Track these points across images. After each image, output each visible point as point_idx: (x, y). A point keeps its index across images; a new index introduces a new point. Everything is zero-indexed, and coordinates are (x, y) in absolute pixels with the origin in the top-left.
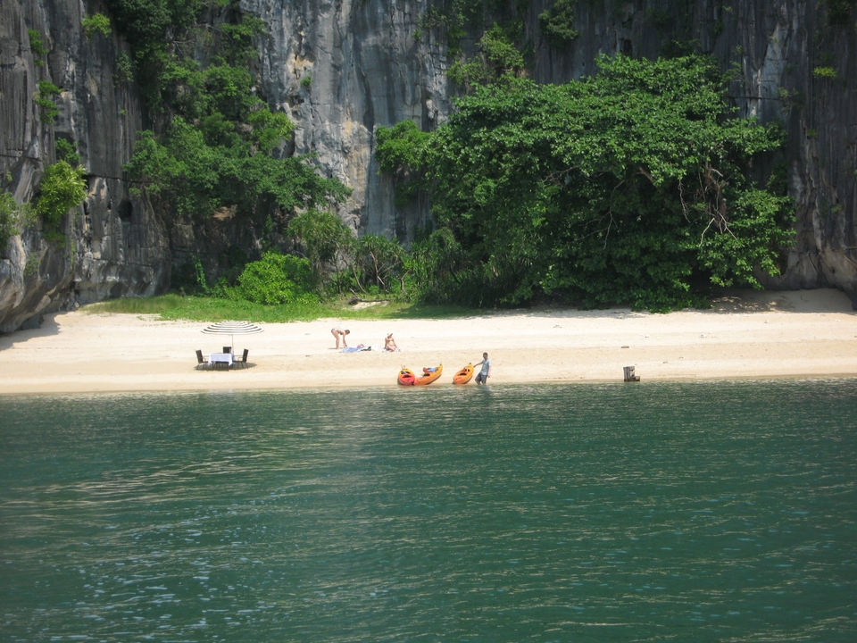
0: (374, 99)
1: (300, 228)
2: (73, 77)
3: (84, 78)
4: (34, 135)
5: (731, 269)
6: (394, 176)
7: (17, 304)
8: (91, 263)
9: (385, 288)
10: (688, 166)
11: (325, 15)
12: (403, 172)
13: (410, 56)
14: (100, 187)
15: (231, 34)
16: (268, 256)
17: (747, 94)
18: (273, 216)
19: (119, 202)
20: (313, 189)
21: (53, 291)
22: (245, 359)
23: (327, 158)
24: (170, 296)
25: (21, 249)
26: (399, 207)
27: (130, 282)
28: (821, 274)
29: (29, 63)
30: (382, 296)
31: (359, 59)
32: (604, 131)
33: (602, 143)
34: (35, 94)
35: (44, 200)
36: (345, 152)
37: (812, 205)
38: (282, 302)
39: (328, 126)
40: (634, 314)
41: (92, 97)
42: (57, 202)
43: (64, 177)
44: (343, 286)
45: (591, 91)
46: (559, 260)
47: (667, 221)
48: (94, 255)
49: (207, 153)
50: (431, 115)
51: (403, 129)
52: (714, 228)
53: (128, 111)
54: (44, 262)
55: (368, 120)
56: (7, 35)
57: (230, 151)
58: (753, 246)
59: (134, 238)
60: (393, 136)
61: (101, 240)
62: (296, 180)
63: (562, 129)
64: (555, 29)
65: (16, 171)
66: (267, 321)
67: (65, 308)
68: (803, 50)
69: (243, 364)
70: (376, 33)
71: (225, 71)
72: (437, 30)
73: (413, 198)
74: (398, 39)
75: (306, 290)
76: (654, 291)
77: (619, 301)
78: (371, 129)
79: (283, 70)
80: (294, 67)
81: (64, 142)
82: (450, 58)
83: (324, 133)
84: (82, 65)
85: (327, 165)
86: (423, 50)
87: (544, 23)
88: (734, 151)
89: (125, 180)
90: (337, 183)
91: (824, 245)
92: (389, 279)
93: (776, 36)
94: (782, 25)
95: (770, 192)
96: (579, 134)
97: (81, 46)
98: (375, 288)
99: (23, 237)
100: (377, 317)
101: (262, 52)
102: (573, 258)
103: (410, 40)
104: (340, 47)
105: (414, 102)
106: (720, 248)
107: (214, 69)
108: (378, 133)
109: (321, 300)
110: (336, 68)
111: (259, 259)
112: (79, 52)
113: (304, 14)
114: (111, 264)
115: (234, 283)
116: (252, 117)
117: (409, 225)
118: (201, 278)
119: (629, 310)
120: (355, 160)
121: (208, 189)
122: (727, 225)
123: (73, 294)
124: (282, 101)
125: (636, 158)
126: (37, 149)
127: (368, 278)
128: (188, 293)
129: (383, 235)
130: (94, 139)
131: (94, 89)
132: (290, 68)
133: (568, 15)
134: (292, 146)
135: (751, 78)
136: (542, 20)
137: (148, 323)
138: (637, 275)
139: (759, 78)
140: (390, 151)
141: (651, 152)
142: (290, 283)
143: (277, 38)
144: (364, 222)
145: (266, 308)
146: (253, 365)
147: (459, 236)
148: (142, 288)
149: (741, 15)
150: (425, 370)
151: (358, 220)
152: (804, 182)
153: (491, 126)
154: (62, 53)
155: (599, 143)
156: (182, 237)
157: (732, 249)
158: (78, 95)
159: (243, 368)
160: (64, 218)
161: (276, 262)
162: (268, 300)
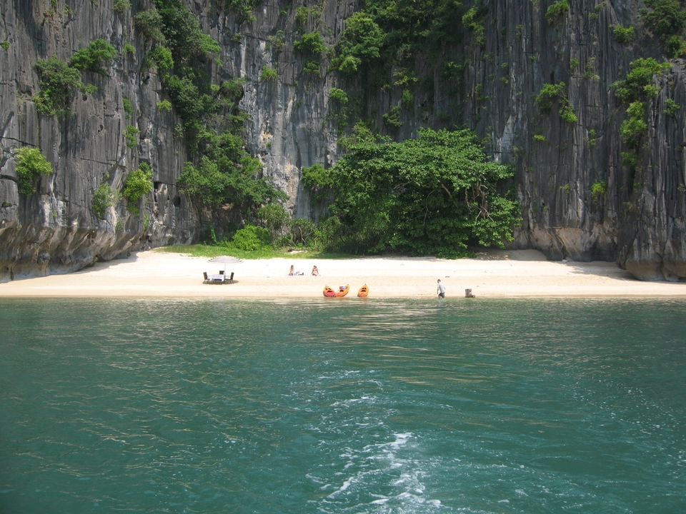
0: (301, 154)
1: (264, 213)
2: (151, 132)
3: (157, 132)
4: (123, 154)
5: (489, 237)
6: (310, 191)
7: (112, 245)
8: (157, 227)
9: (306, 244)
10: (471, 182)
11: (279, 113)
12: (314, 189)
13: (320, 134)
14: (164, 189)
15: (233, 120)
16: (248, 227)
17: (494, 150)
18: (251, 209)
19: (173, 197)
20: (271, 194)
21: (133, 239)
22: (232, 278)
23: (278, 181)
24: (199, 245)
25: (114, 215)
26: (312, 206)
27: (178, 237)
28: (529, 242)
29: (122, 116)
30: (304, 248)
31: (295, 134)
32: (427, 163)
33: (427, 169)
34: (124, 131)
35: (128, 189)
36: (287, 179)
37: (528, 206)
38: (254, 250)
39: (279, 166)
40: (438, 259)
41: (161, 142)
42: (135, 191)
43: (140, 178)
44: (284, 243)
45: (416, 145)
46: (399, 230)
47: (456, 212)
48: (158, 223)
49: (219, 175)
50: (329, 162)
51: (315, 168)
52: (481, 217)
53: (180, 152)
54: (127, 224)
55: (298, 164)
56: (110, 100)
57: (232, 175)
58: (501, 226)
59: (181, 216)
60: (310, 171)
61: (163, 216)
62: (263, 190)
63: (404, 162)
64: (391, 121)
65: (112, 172)
66: (246, 258)
67: (143, 249)
68: (525, 128)
69: (230, 281)
70: (304, 122)
71: (230, 137)
72: (333, 121)
73: (319, 201)
74: (314, 125)
75: (268, 244)
76: (448, 248)
77: (429, 253)
78: (299, 168)
79: (258, 138)
80: (263, 138)
81: (145, 164)
82: (339, 135)
83: (277, 170)
84: (156, 126)
85: (278, 185)
86: (326, 131)
87: (385, 119)
88: (491, 177)
89: (177, 186)
90: (283, 193)
91: (534, 227)
92: (308, 240)
93: (510, 121)
94: (513, 116)
95: (508, 199)
96: (414, 164)
97: (156, 116)
98: (300, 244)
99: (116, 209)
100: (303, 258)
101: (248, 130)
102: (406, 230)
103: (320, 126)
104: (286, 129)
105: (321, 156)
106: (484, 227)
107: (224, 135)
108: (303, 170)
109: (274, 249)
110: (284, 139)
111: (243, 228)
112: (155, 119)
113: (269, 112)
114: (168, 228)
115: (231, 239)
116: (242, 160)
117: (317, 215)
118: (214, 236)
119: (435, 258)
120: (291, 183)
121: (219, 192)
122: (488, 214)
123: (147, 242)
124: (257, 154)
125: (445, 177)
126: (124, 161)
127: (297, 239)
128: (208, 244)
129: (304, 219)
130: (161, 163)
131: (162, 138)
132: (261, 138)
133: (397, 115)
134: (261, 175)
135: (496, 143)
136: (384, 118)
137: (184, 257)
138: (439, 239)
139: (501, 143)
140: (309, 178)
141: (453, 174)
142: (258, 240)
143: (255, 123)
144: (295, 213)
145: (246, 252)
146: (236, 282)
147: (342, 219)
148: (184, 240)
149: (491, 110)
150: (340, 288)
151: (292, 212)
152: (524, 195)
153: (367, 159)
154: (146, 119)
155: (425, 169)
156: (206, 216)
157: (490, 227)
158: (153, 141)
159: (231, 283)
160: (140, 200)
161: (252, 230)
162: (248, 248)
